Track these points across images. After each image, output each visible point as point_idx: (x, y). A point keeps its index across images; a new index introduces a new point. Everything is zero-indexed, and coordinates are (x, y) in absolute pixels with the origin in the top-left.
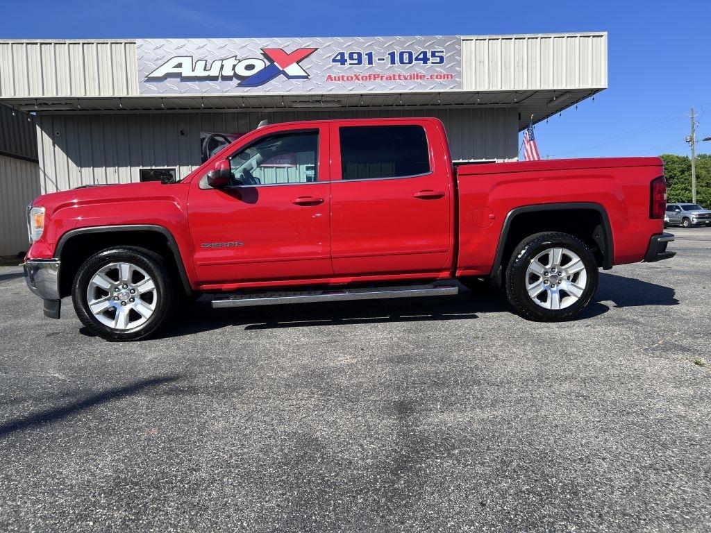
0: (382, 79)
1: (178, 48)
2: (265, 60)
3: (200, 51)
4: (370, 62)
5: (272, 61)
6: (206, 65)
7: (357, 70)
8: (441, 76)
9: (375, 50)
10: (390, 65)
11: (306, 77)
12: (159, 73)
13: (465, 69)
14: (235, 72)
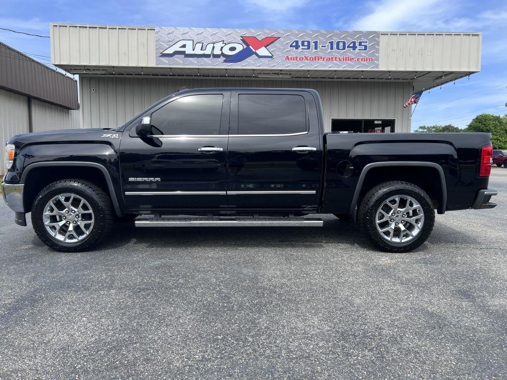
0: (323, 60)
1: (184, 34)
2: (243, 44)
3: (199, 36)
4: (316, 48)
5: (248, 45)
6: (202, 46)
7: (307, 53)
8: (365, 59)
9: (319, 40)
10: (329, 50)
11: (271, 57)
12: (170, 51)
13: (381, 55)
14: (222, 52)
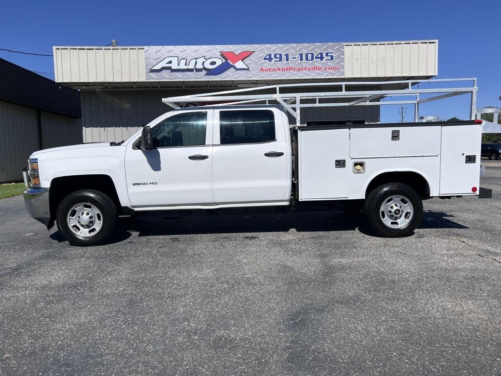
0: (294, 70)
1: (170, 52)
2: (222, 59)
3: (182, 53)
4: (287, 60)
5: (226, 59)
6: (186, 62)
7: (279, 64)
8: (331, 68)
9: (290, 52)
10: (299, 62)
11: (248, 69)
12: (158, 67)
13: (346, 64)
14: (204, 66)
